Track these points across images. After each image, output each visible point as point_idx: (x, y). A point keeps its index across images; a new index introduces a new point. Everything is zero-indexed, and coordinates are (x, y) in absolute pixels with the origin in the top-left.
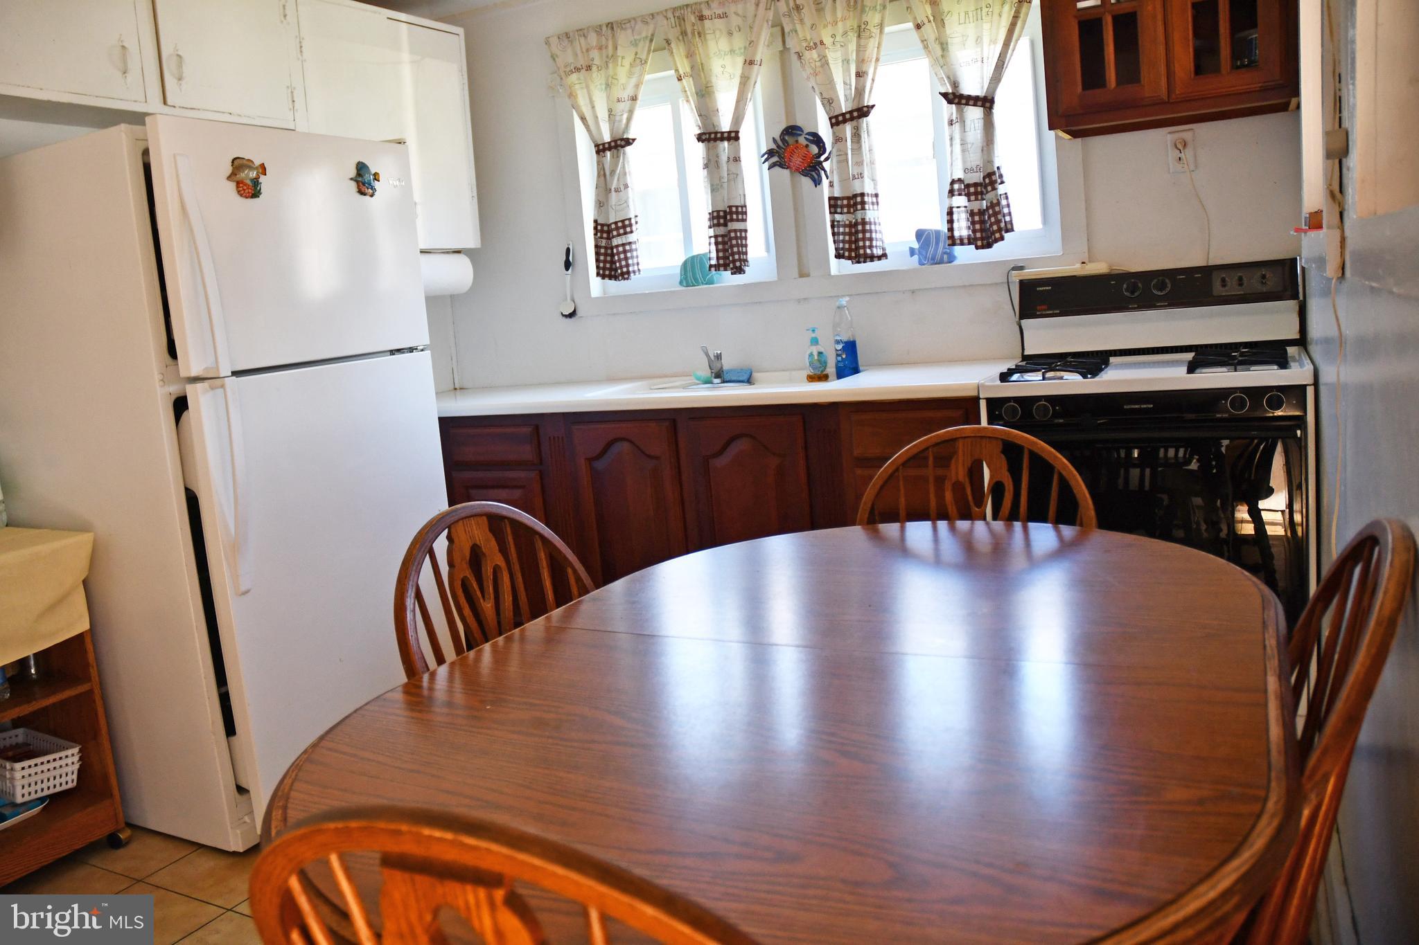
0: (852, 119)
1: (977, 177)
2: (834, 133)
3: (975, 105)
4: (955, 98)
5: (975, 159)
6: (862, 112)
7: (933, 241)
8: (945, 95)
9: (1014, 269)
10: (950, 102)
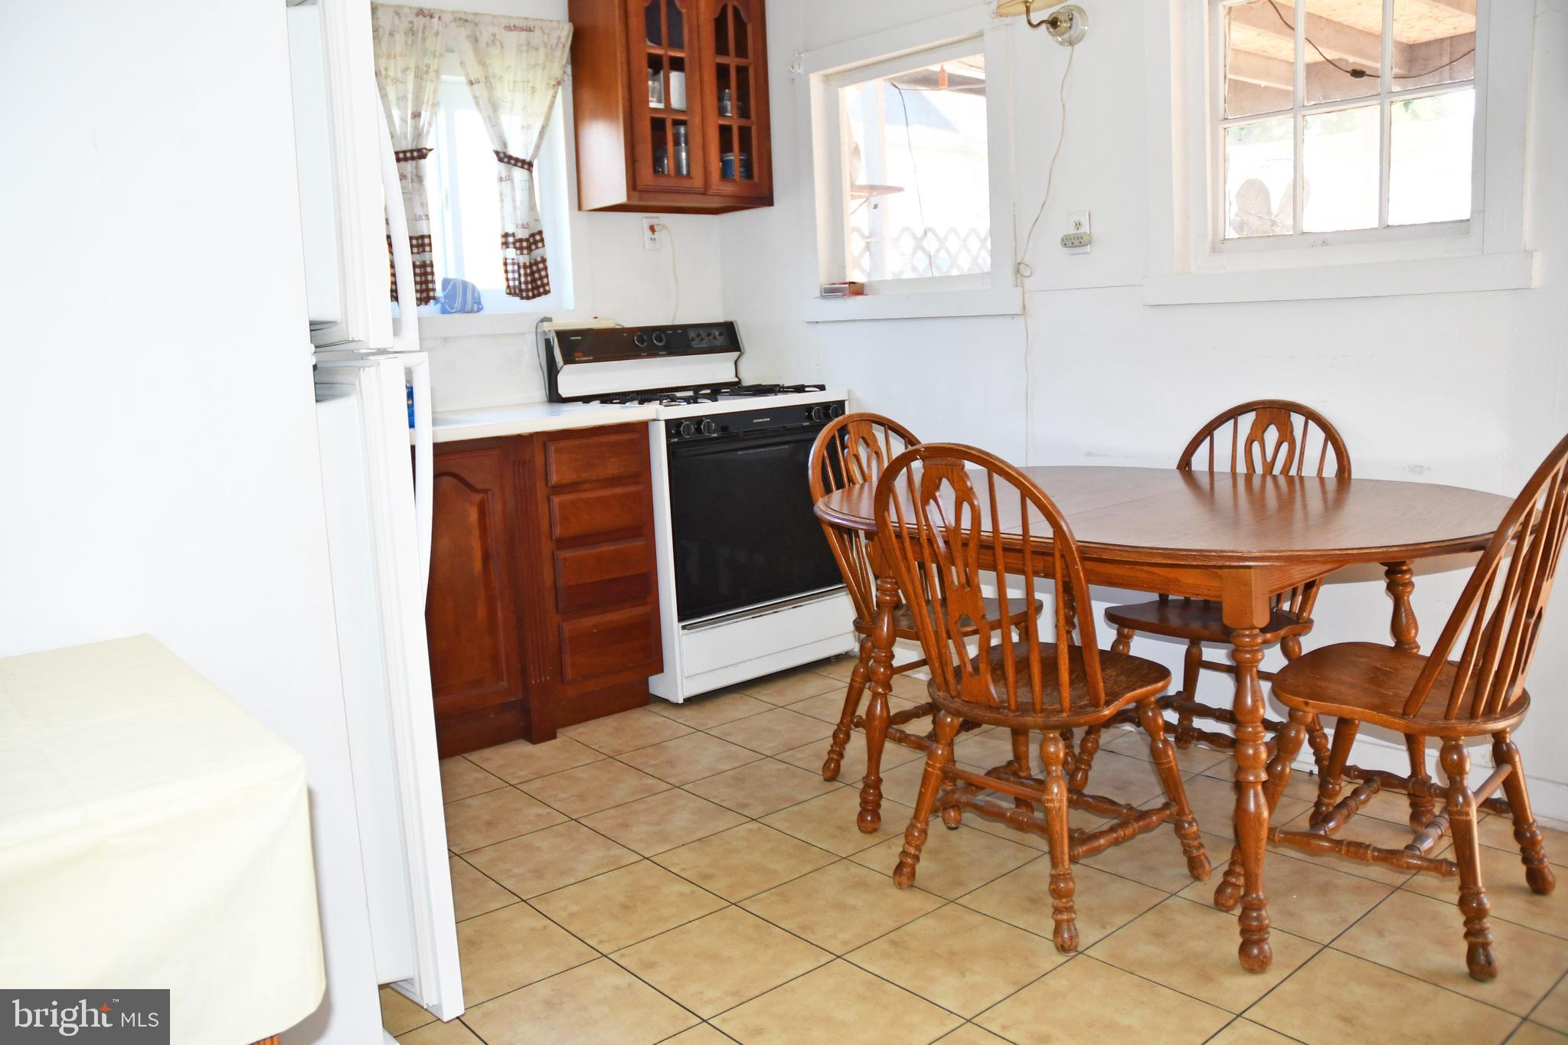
0: (413, 158)
1: (522, 234)
2: (399, 169)
3: (522, 167)
4: (504, 158)
5: (522, 216)
6: (421, 154)
7: (460, 292)
8: (497, 153)
9: (543, 320)
10: (501, 160)
